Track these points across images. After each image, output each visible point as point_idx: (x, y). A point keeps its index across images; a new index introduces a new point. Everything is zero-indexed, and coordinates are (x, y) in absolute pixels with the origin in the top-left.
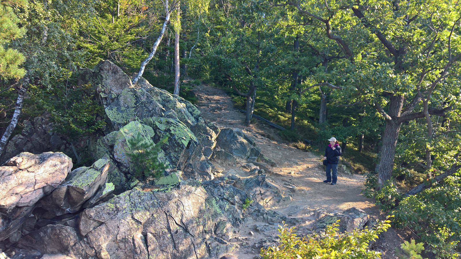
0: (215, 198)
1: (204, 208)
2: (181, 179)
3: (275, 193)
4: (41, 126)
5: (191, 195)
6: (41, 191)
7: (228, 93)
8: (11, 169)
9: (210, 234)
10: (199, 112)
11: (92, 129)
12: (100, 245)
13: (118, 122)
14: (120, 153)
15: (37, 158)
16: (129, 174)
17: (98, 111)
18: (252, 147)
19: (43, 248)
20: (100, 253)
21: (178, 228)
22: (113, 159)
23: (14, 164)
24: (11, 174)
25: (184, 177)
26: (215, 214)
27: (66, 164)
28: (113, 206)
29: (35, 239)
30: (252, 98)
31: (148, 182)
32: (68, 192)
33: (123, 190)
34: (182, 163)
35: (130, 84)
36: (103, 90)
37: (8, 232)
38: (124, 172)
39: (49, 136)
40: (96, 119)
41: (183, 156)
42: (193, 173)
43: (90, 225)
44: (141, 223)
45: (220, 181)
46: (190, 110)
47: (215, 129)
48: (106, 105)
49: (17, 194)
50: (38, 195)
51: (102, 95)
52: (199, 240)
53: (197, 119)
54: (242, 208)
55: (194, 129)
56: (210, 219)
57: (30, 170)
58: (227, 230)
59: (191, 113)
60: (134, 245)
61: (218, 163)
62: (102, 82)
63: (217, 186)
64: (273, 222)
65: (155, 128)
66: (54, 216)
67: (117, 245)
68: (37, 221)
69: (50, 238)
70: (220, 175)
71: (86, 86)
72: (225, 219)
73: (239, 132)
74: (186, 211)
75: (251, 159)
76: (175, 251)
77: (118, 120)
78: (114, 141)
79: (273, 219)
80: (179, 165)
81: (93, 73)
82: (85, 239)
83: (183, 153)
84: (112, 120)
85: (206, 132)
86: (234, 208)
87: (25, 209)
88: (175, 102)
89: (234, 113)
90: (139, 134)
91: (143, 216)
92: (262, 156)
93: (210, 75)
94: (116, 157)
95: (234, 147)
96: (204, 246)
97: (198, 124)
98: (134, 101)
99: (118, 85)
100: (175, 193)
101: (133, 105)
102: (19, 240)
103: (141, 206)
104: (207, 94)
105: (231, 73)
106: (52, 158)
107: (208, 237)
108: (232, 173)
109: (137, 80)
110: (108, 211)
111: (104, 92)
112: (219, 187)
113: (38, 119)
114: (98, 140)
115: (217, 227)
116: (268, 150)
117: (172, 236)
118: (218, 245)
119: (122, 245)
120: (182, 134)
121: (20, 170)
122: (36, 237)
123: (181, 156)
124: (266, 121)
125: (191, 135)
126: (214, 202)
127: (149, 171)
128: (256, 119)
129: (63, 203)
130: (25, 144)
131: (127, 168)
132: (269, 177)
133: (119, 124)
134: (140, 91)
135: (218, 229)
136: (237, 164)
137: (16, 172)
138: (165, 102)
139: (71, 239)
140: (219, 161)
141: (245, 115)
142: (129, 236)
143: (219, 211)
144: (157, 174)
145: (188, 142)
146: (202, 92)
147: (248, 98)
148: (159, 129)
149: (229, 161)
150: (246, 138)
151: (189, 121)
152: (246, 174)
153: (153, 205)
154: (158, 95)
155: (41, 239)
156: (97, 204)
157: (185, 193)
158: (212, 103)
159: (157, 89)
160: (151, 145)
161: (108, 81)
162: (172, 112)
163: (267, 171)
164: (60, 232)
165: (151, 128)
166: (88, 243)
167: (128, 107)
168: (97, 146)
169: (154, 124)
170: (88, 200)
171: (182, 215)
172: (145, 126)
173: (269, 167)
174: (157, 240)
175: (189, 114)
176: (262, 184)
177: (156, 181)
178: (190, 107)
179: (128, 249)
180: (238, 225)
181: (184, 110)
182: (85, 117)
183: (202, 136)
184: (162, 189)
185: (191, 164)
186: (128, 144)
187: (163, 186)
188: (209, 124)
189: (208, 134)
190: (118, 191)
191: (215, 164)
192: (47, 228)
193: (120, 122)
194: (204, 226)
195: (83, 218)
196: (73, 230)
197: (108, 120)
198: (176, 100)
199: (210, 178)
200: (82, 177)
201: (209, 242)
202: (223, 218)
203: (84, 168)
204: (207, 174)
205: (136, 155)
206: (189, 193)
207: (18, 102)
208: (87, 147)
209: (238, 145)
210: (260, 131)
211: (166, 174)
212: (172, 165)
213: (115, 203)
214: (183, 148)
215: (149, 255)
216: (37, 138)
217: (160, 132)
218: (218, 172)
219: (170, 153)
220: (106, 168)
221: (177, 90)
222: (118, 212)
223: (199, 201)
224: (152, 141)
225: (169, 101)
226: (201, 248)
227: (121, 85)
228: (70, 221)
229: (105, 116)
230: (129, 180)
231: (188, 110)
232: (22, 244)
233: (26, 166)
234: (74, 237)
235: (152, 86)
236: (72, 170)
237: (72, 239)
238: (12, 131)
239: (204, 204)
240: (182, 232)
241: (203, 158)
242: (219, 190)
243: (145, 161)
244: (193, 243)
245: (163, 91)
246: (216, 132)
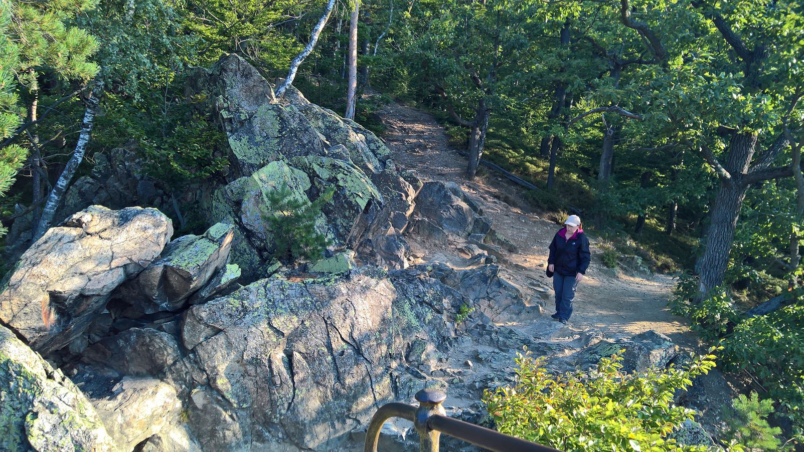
0: (410, 300)
1: (389, 315)
2: (353, 264)
3: (514, 298)
4: (123, 163)
5: (368, 293)
6: (121, 271)
7: (439, 120)
8: (74, 232)
9: (398, 360)
10: (388, 151)
11: (206, 172)
12: (215, 367)
13: (250, 161)
14: (252, 213)
15: (116, 217)
16: (267, 251)
17: (216, 141)
18: (477, 216)
19: (124, 365)
20: (215, 380)
21: (346, 347)
22: (240, 225)
23: (79, 224)
24: (72, 241)
25: (357, 262)
26: (408, 327)
27: (162, 229)
28: (237, 303)
29: (109, 349)
30: (481, 130)
31: (297, 267)
32: (164, 276)
33: (255, 278)
34: (355, 238)
35: (271, 97)
36: (226, 105)
37: (68, 337)
38: (257, 247)
39: (135, 182)
40: (213, 155)
41: (358, 225)
42: (372, 256)
43: (200, 333)
44: (283, 334)
45: (419, 272)
46: (373, 146)
47: (413, 182)
48: (231, 131)
49: (81, 274)
50: (114, 279)
51: (225, 114)
52: (380, 370)
53: (383, 163)
54: (455, 320)
55: (376, 179)
56: (399, 334)
57: (103, 235)
58: (428, 355)
59: (373, 151)
60: (271, 371)
61: (416, 241)
62: (224, 92)
63: (413, 280)
64: (507, 346)
65: (313, 176)
66: (141, 314)
67: (242, 369)
68: (114, 321)
69: (135, 350)
70: (420, 261)
71: (197, 98)
72: (426, 338)
73: (455, 190)
74: (360, 320)
75: (474, 237)
76: (338, 385)
77: (250, 158)
78: (242, 193)
79: (508, 343)
80: (350, 241)
81: (211, 75)
82: (191, 356)
83: (357, 220)
84: (240, 157)
85: (398, 187)
86: (441, 319)
87: (94, 299)
88: (348, 132)
89: (448, 155)
90: (285, 183)
91: (288, 323)
92: (493, 233)
93: (409, 86)
94: (244, 221)
95: (445, 215)
96: (387, 381)
97: (385, 171)
98: (278, 127)
99: (252, 99)
100: (343, 287)
101: (276, 134)
102: (84, 351)
103: (283, 307)
104: (403, 120)
105: (446, 85)
106: (139, 216)
107: (394, 364)
108: (440, 259)
109: (283, 90)
110: (229, 312)
111: (228, 109)
112: (416, 281)
113: (118, 151)
114: (216, 192)
115: (410, 349)
116: (504, 224)
117: (334, 359)
118: (411, 380)
119: (250, 368)
120: (357, 187)
121: (88, 234)
122: (113, 347)
123: (354, 226)
124: (504, 173)
125: (372, 189)
126: (407, 307)
127: (300, 247)
128: (486, 169)
129: (156, 293)
130: (97, 193)
131: (262, 241)
132: (504, 270)
133: (252, 166)
134: (288, 109)
135: (411, 353)
136: (449, 244)
137: (81, 237)
138: (331, 130)
139: (168, 354)
140: (419, 238)
141: (467, 159)
142: (263, 356)
143: (415, 322)
144: (313, 254)
145: (367, 201)
146: (393, 116)
147: (474, 129)
148: (318, 176)
149: (435, 239)
150: (466, 199)
151: (370, 166)
152: (465, 262)
153: (305, 306)
154: (318, 119)
155: (121, 351)
156: (211, 298)
157: (358, 288)
158: (410, 137)
159: (316, 108)
160: (305, 203)
161: (234, 91)
162: (341, 149)
163: (500, 259)
164: (151, 341)
165: (305, 175)
166: (196, 362)
167: (267, 137)
168: (214, 201)
169: (310, 169)
170: (197, 291)
171: (353, 326)
172: (295, 170)
173: (505, 253)
174: (309, 365)
175: (371, 154)
176: (491, 281)
177: (311, 265)
178: (372, 141)
179: (262, 376)
180: (447, 348)
181: (363, 146)
182: (194, 150)
183: (391, 192)
184: (320, 280)
185: (370, 241)
186: (266, 199)
187: (322, 274)
188: (403, 173)
189: (401, 190)
190: (247, 278)
191: (411, 243)
192: (131, 333)
193: (252, 161)
194: (389, 346)
195: (188, 320)
196: (172, 339)
197: (233, 158)
198: (350, 127)
199: (402, 267)
200: (188, 252)
201: (395, 374)
202: (422, 335)
203: (192, 236)
204: (397, 259)
205: (279, 220)
206: (366, 289)
207: (86, 120)
208: (197, 202)
209: (452, 211)
210: (492, 190)
211: (328, 255)
212: (339, 239)
213: (242, 299)
214: (358, 212)
215: (294, 389)
216: (116, 184)
217: (320, 183)
218: (415, 257)
219: (335, 219)
220: (229, 239)
221: (351, 110)
222: (245, 315)
223: (382, 303)
224: (305, 197)
225: (337, 130)
226: (383, 383)
227: (256, 98)
228: (168, 325)
229: (228, 150)
230: (265, 261)
231: (369, 147)
232: (88, 357)
233: (98, 229)
234: (174, 350)
235: (309, 102)
236: (172, 239)
237: (169, 356)
238: (75, 169)
239: (390, 310)
240: (351, 353)
241: (391, 230)
242: (417, 287)
243: (294, 231)
244: (368, 374)
245: (327, 112)
246: (416, 188)
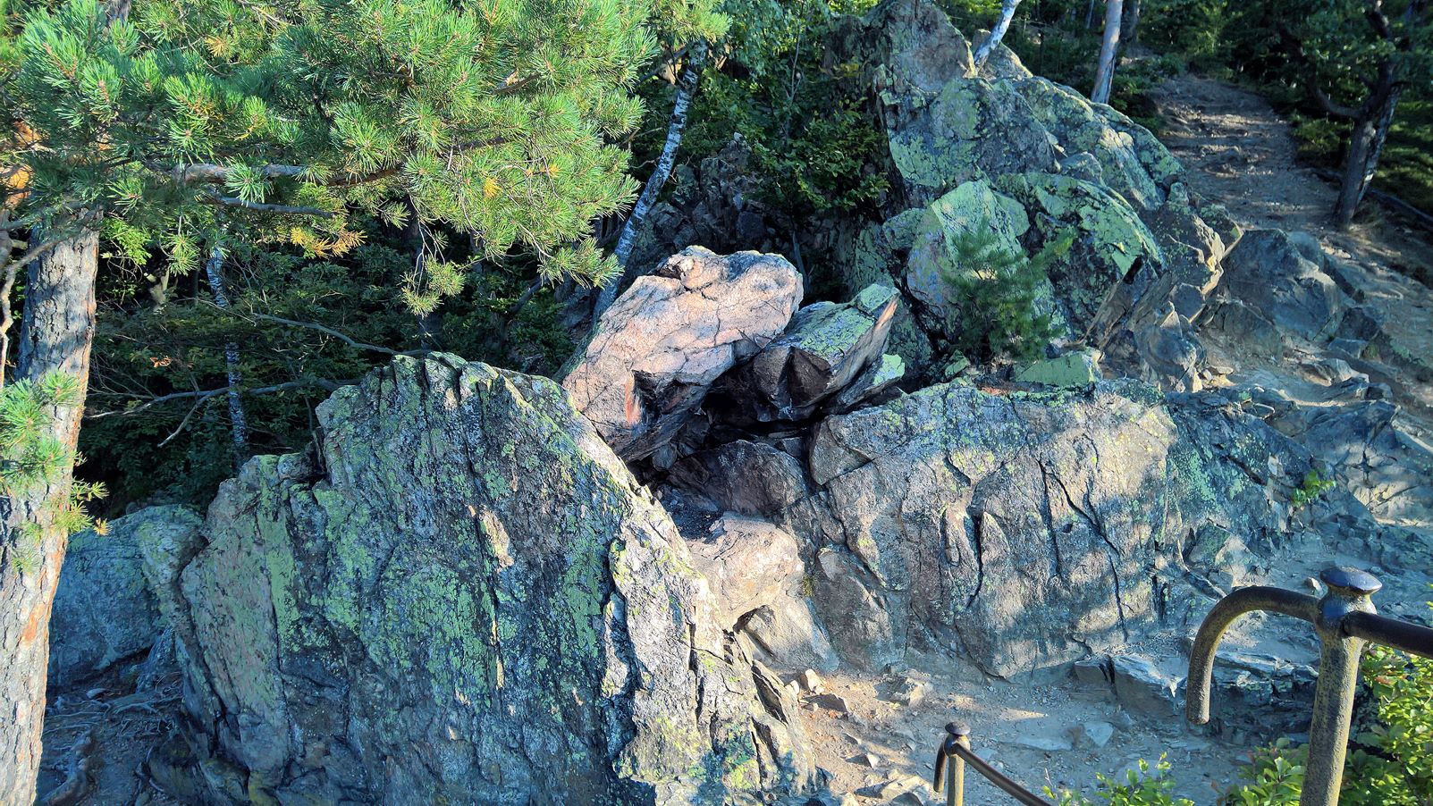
0: (1202, 451)
1: (1160, 473)
2: (1096, 375)
3: (1424, 473)
4: (716, 182)
5: (1124, 427)
6: (729, 351)
7: (1281, 107)
8: (669, 285)
9: (1170, 557)
10: (1177, 166)
11: (850, 199)
12: (856, 518)
13: (922, 182)
14: (926, 273)
15: (726, 265)
16: (945, 338)
17: (869, 145)
18: (1350, 303)
19: (725, 495)
20: (855, 539)
21: (1075, 517)
22: (902, 289)
23: (676, 273)
24: (667, 299)
25: (1105, 371)
26: (1194, 501)
27: (789, 289)
28: (898, 420)
29: (707, 468)
30: (1376, 127)
31: (994, 370)
32: (790, 366)
33: (927, 383)
34: (1104, 327)
35: (967, 65)
36: (889, 82)
37: (652, 442)
38: (929, 331)
39: (734, 213)
40: (862, 170)
41: (1111, 304)
42: (1134, 362)
43: (838, 460)
44: (968, 481)
45: (1224, 401)
46: (1146, 156)
47: (1223, 228)
48: (894, 129)
49: (677, 349)
50: (719, 361)
51: (887, 98)
52: (1133, 568)
53: (1165, 190)
54: (1290, 499)
55: (1155, 219)
56: (1175, 510)
57: (707, 292)
58: (1228, 556)
59: (1146, 166)
60: (945, 538)
61: (1216, 343)
62: (888, 58)
63: (1211, 414)
64: (1401, 565)
65: (1034, 210)
66: (750, 421)
67: (898, 528)
68: (712, 426)
69: (742, 474)
70: (1223, 382)
71: (844, 71)
72: (1226, 524)
73: (1307, 248)
74: (1107, 475)
75: (1341, 344)
76: (1056, 582)
77: (922, 177)
78: (912, 237)
79: (1403, 557)
80: (1094, 331)
81: (867, 29)
82: (822, 494)
83: (1111, 293)
84: (906, 175)
85: (1191, 236)
86: (1262, 494)
87: (691, 390)
88: (1100, 130)
89: (1296, 180)
90: (985, 221)
91: (978, 463)
92: (1384, 340)
93: (1221, 38)
94: (911, 284)
95: (1281, 297)
96: (1145, 589)
97: (1167, 206)
98: (976, 120)
99: (934, 69)
100: (1078, 412)
101: (972, 133)
102: (673, 466)
103: (972, 434)
104: (1201, 108)
105: (1308, 32)
106: (758, 266)
107: (1161, 562)
108: (1263, 381)
109: (985, 53)
110: (885, 432)
111: (892, 89)
112: (1217, 418)
113: (710, 163)
114: (862, 233)
115: (1194, 540)
116: (1411, 323)
117: (1053, 536)
118: (1192, 596)
119: (910, 528)
120: (1117, 232)
121: (687, 289)
122: (711, 465)
123: (1104, 303)
124: (1419, 218)
125: (1144, 238)
126: (1195, 462)
127: (1004, 336)
128: (1378, 207)
129: (775, 391)
130: (678, 229)
131: (938, 320)
132: (1403, 417)
133: (925, 190)
134: (996, 87)
135: (1196, 548)
136: (1286, 355)
137: (678, 293)
138: (1069, 126)
139: (789, 488)
140: (1222, 339)
141: (1336, 188)
142: (934, 511)
143: (1207, 493)
144: (1028, 349)
145: (1133, 259)
146: (1183, 98)
147: (1359, 124)
148: (1044, 211)
149: (1256, 343)
150: (1328, 268)
151: (1138, 195)
152: (1318, 393)
153: (1008, 437)
154: (1045, 105)
155: (722, 470)
156: (856, 407)
157: (1106, 417)
158: (1213, 141)
159: (1045, 85)
160: (1018, 258)
161: (904, 55)
162: (1089, 161)
163: (1400, 395)
164: (766, 463)
165: (1019, 208)
166: (828, 506)
167: (955, 139)
168: (857, 250)
169: (1029, 196)
170: (835, 393)
171: (1091, 483)
172: (1003, 198)
173: (1408, 382)
174: (1009, 539)
175: (1142, 171)
176: (1376, 434)
177: (1020, 369)
178: (1148, 147)
179: (929, 544)
180: (1268, 550)
181: (1126, 155)
182: (833, 162)
183: (1176, 246)
184: (1038, 395)
185: (1130, 334)
186: (951, 248)
187: (1040, 387)
188: (1203, 210)
189: (1197, 242)
190: (915, 380)
191: (1205, 344)
192: (736, 446)
193: (927, 182)
194: (1155, 529)
195: (821, 438)
196: (796, 465)
197: (894, 175)
198: (1105, 120)
199: (1189, 387)
200: (827, 329)
201: (1163, 580)
202: (1218, 518)
203: (829, 304)
204: (1181, 373)
205: (972, 285)
206: (1120, 419)
207: (678, 111)
208: (830, 250)
209: (1297, 290)
210: (1389, 253)
211: (1052, 354)
212: (1073, 327)
213: (905, 413)
214: (1113, 278)
215: (981, 575)
216: (706, 216)
217: (1046, 222)
218: (1215, 373)
219: (1069, 289)
220: (888, 314)
221: (1104, 86)
222: (909, 440)
223: (1150, 450)
224: (1018, 248)
225: (1079, 125)
226: (1138, 591)
227: (942, 69)
228: (790, 442)
229: (887, 162)
230: (940, 355)
231: (1139, 158)
232: (678, 476)
233: (701, 282)
234: (798, 483)
235: (1030, 75)
236: (802, 305)
237: (790, 488)
238: (659, 189)
239: (1163, 463)
240: (1084, 530)
241: (1172, 318)
242: (1217, 428)
243: (997, 305)
244: (1113, 570)
245: (1065, 92)
246: (1227, 240)
